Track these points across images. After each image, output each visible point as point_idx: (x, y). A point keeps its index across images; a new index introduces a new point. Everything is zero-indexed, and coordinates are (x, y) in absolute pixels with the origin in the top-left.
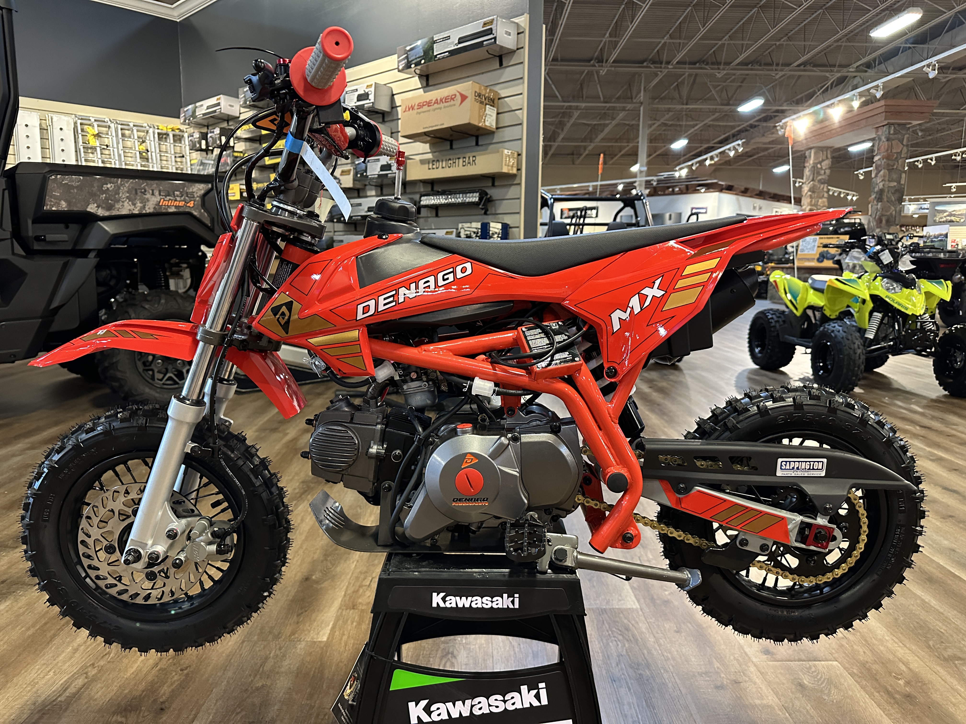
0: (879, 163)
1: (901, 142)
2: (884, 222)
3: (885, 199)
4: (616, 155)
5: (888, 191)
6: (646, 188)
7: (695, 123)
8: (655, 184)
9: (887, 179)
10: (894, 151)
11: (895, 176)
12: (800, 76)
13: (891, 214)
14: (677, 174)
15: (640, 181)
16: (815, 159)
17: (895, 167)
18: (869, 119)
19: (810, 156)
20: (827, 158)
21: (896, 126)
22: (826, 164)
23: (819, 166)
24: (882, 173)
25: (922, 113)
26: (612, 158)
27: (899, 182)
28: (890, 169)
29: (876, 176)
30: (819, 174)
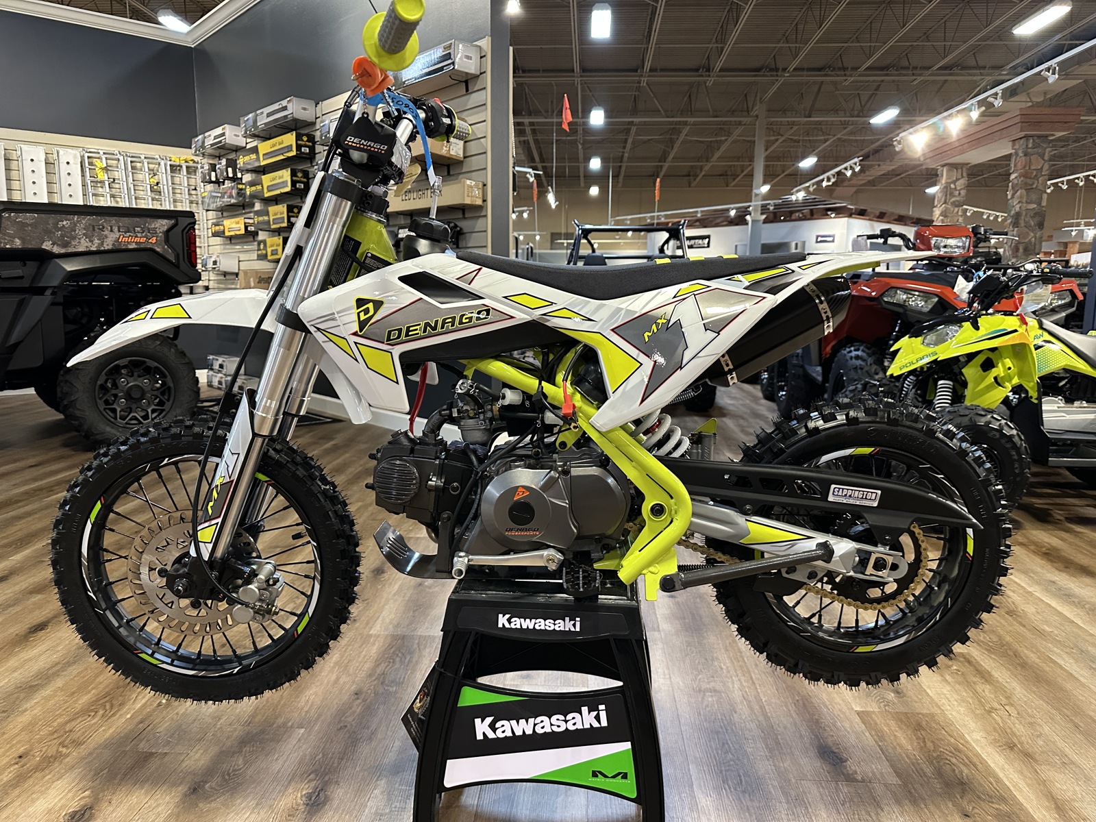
0: (1016, 181)
1: (1042, 156)
2: (1021, 250)
3: (1022, 224)
4: (738, 176)
5: (1026, 215)
6: (762, 214)
7: (826, 137)
8: (772, 208)
9: (1024, 200)
10: (1033, 167)
11: (1034, 197)
12: (946, 81)
13: (1030, 240)
14: (794, 198)
15: (755, 205)
16: (947, 179)
17: (1034, 186)
18: (1004, 131)
19: (942, 176)
20: (962, 177)
21: (1035, 138)
22: (961, 183)
23: (952, 186)
24: (1018, 193)
25: (1066, 122)
26: (734, 179)
27: (1039, 204)
28: (1029, 189)
29: (1013, 197)
30: (952, 195)
